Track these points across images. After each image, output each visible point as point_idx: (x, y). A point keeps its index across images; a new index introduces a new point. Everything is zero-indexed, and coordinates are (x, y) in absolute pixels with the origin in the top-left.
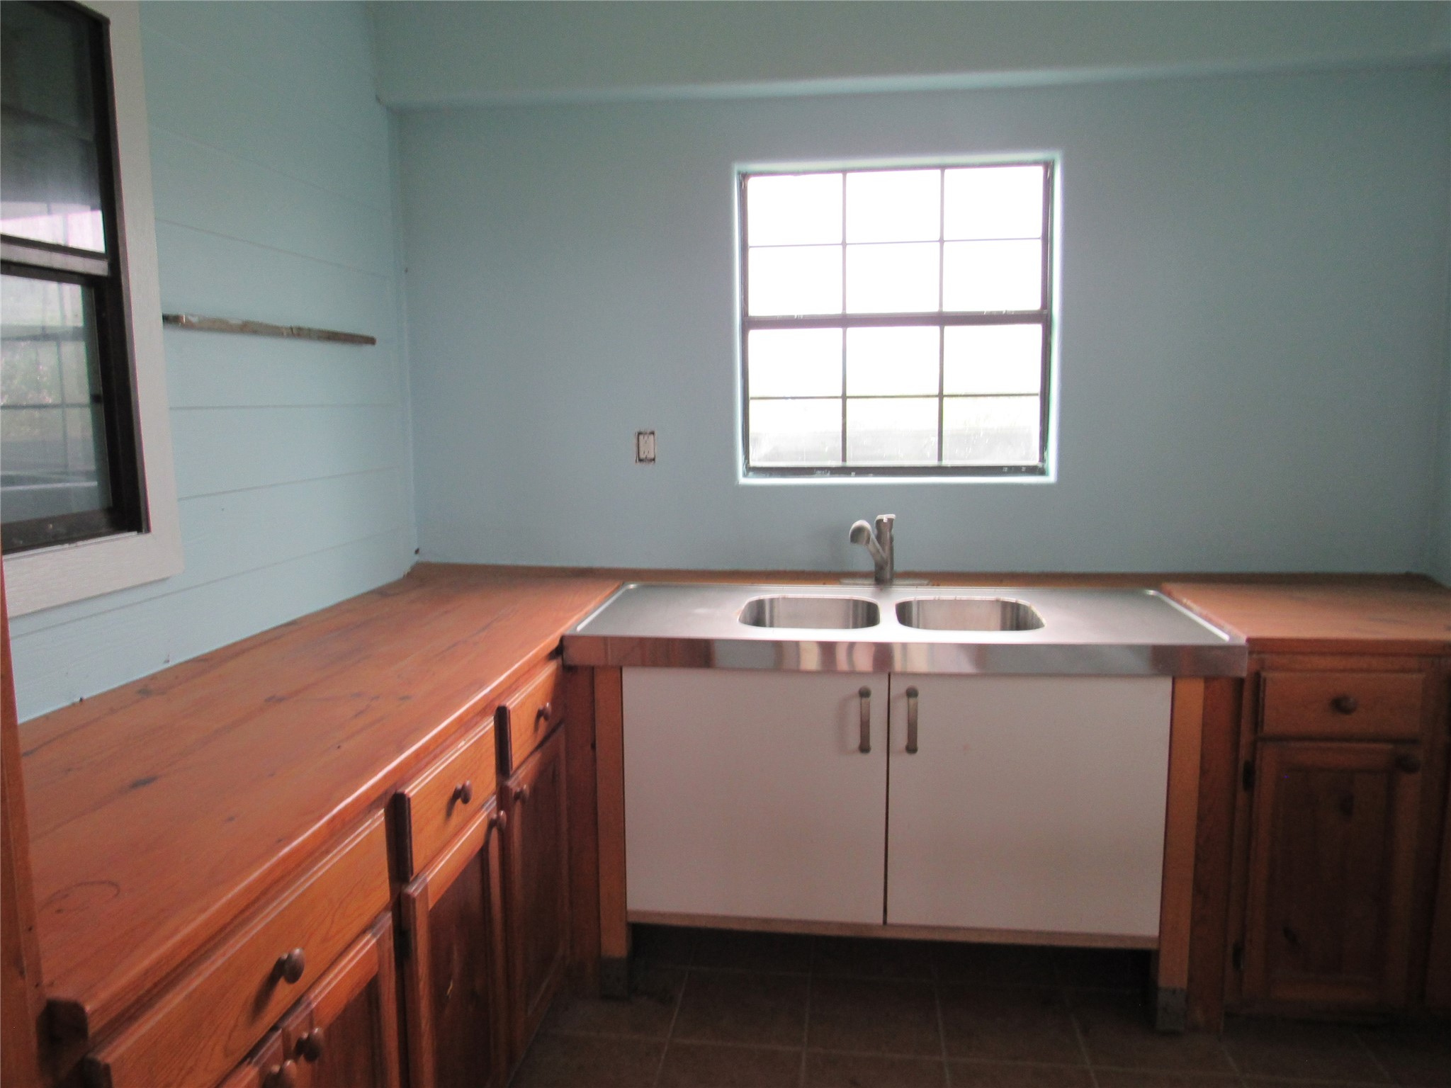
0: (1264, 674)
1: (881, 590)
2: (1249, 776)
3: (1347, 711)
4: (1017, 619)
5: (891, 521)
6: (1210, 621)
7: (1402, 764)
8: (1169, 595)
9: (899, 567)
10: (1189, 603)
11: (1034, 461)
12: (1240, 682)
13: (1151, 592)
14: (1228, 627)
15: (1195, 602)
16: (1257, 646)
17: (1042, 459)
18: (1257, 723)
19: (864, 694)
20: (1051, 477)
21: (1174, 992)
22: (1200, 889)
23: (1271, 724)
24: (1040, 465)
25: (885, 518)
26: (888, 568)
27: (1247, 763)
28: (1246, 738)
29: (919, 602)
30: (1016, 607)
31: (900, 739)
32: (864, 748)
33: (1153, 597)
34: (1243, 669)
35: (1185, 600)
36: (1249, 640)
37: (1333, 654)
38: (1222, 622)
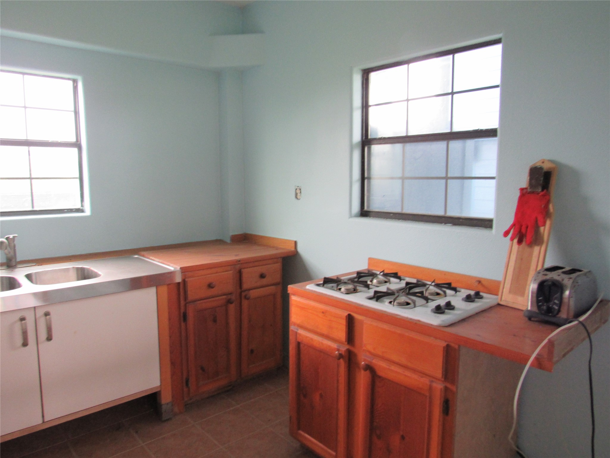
0: (186, 280)
1: (12, 271)
2: (185, 317)
3: (212, 288)
4: (83, 274)
5: (14, 237)
6: (163, 263)
7: (229, 302)
8: (143, 256)
9: (19, 259)
10: (153, 258)
11: (79, 206)
12: (179, 283)
13: (136, 256)
14: (172, 265)
15: (155, 257)
16: (184, 270)
17: (82, 206)
18: (186, 298)
19: (22, 319)
20: (88, 212)
21: (168, 404)
22: (173, 363)
23: (190, 297)
24: (81, 208)
25: (11, 236)
26: (14, 260)
27: (184, 313)
28: (182, 303)
29: (36, 273)
30: (82, 269)
31: (43, 335)
32: (25, 344)
33: (137, 257)
34: (178, 279)
35: (151, 258)
36: (181, 268)
37: (208, 269)
38: (169, 264)
